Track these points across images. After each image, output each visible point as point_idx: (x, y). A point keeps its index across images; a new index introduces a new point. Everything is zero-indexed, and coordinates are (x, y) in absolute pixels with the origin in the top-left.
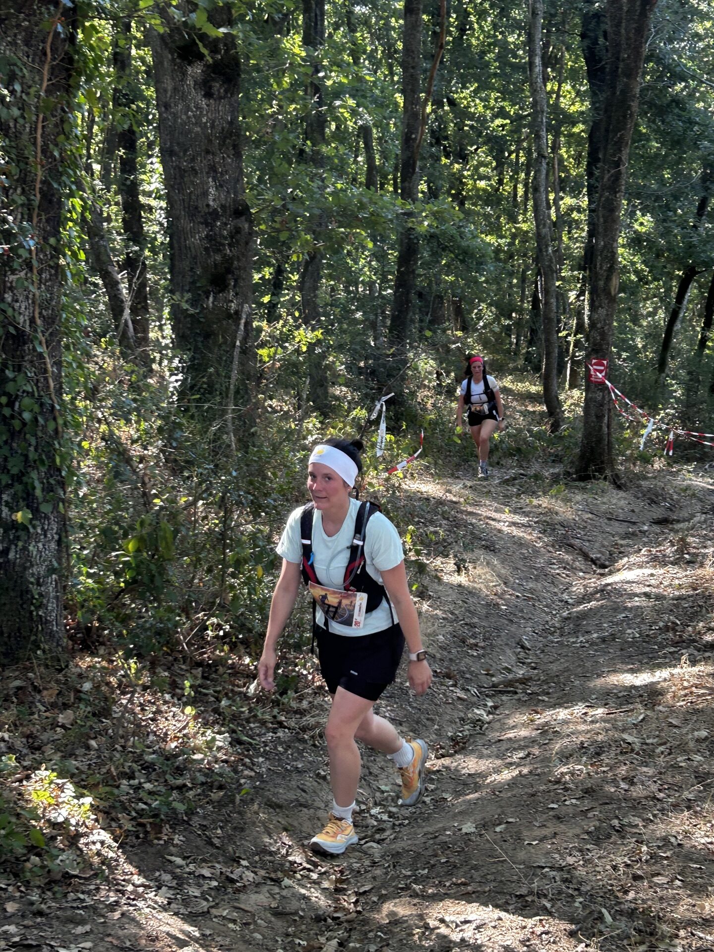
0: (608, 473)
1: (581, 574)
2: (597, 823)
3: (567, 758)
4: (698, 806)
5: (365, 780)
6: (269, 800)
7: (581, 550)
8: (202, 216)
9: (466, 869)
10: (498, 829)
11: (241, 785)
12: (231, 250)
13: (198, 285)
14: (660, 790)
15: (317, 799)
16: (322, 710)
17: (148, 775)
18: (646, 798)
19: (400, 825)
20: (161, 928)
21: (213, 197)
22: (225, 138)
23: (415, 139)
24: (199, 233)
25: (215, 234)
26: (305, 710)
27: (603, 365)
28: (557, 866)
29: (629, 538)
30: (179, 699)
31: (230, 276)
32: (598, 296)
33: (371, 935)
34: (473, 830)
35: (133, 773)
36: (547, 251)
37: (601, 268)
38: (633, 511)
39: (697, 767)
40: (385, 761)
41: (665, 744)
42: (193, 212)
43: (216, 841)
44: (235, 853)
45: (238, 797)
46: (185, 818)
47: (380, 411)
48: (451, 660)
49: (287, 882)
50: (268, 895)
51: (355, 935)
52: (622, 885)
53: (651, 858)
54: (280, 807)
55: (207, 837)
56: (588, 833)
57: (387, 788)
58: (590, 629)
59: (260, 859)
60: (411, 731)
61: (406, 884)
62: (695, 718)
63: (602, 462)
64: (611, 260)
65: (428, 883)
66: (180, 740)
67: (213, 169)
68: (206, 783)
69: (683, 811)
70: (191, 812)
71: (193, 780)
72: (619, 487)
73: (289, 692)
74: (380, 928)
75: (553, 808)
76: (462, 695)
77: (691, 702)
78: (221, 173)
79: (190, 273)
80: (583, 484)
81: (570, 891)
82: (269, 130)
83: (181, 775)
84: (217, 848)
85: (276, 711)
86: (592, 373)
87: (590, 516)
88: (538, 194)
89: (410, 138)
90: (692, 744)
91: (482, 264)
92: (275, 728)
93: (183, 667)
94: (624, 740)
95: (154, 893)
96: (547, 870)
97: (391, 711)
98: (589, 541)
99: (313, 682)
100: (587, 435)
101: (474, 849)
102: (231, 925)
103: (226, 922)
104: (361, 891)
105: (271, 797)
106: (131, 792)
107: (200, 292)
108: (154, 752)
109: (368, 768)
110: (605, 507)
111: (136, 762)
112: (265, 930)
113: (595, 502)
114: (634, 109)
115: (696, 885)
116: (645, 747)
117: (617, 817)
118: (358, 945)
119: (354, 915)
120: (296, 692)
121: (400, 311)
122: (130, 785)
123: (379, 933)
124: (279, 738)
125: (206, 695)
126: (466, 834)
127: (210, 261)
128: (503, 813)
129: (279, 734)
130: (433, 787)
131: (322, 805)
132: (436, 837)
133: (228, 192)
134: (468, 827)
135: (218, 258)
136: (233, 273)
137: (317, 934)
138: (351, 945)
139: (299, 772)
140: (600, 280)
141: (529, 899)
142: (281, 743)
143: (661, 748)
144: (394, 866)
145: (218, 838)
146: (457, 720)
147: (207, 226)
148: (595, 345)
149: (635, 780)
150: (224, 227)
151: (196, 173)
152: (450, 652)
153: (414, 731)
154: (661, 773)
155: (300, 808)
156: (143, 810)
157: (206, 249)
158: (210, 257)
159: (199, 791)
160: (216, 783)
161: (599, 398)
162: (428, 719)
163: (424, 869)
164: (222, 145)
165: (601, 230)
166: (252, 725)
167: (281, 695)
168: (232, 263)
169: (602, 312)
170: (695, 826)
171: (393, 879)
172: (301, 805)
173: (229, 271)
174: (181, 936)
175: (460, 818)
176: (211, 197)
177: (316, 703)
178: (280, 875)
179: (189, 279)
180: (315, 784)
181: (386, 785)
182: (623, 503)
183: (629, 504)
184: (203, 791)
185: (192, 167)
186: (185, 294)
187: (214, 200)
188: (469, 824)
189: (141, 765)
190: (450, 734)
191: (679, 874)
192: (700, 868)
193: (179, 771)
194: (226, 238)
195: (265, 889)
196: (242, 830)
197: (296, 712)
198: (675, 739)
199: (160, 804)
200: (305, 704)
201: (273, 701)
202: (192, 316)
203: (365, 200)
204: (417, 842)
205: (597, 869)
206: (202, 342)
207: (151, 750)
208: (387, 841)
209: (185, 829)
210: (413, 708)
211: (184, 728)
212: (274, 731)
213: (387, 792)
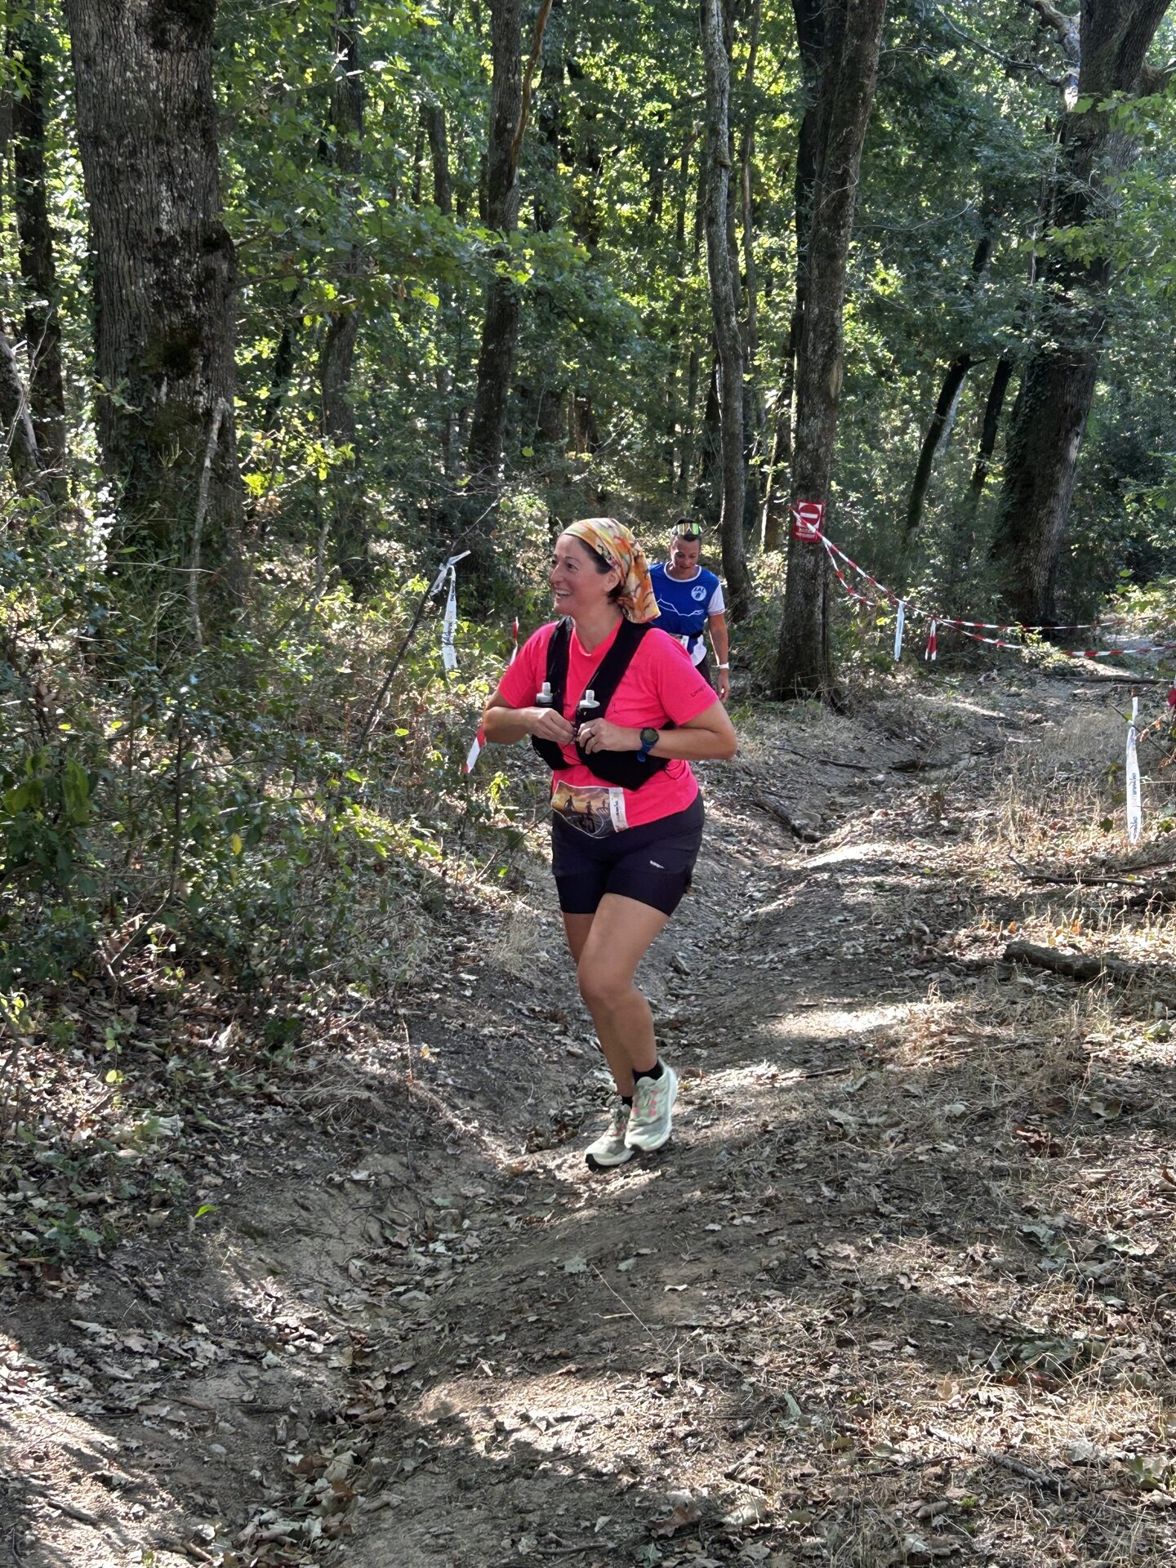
0: (823, 687)
1: (776, 851)
2: (783, 1255)
3: (740, 1149)
4: (946, 1224)
5: (409, 1189)
6: (245, 1224)
7: (775, 812)
8: (149, 249)
9: (570, 1331)
10: (623, 1266)
11: (198, 1199)
12: (198, 308)
13: (142, 364)
14: (886, 1201)
15: (326, 1220)
16: (340, 1075)
17: (39, 1185)
18: (863, 1213)
19: (464, 1261)
20: (53, 1438)
21: (168, 218)
22: (188, 118)
23: (513, 130)
24: (143, 276)
25: (171, 279)
26: (311, 1076)
27: (815, 511)
28: (716, 1324)
29: (854, 794)
30: (96, 1059)
31: (196, 351)
32: (809, 397)
33: (408, 1443)
34: (582, 1268)
35: (15, 1180)
36: (729, 322)
37: (814, 351)
38: (862, 750)
39: (946, 1162)
40: (443, 1158)
41: (897, 1124)
42: (134, 242)
43: (154, 1293)
44: (185, 1312)
45: (192, 1219)
46: (101, 1255)
47: (447, 582)
48: (559, 991)
49: (271, 1358)
50: (237, 1380)
51: (382, 1444)
52: (819, 1355)
53: (868, 1310)
54: (263, 1234)
55: (137, 1285)
56: (768, 1270)
57: (446, 1202)
58: (787, 940)
59: (228, 1322)
60: (488, 1108)
61: (469, 1359)
62: (946, 1083)
63: (813, 670)
64: (831, 338)
65: (505, 1356)
66: (97, 1127)
67: (167, 169)
68: (139, 1196)
69: (921, 1233)
70: (110, 1246)
71: (116, 1192)
72: (840, 711)
73: (286, 1045)
74: (424, 1432)
75: (713, 1231)
76: (576, 1049)
77: (942, 1058)
78: (182, 177)
79: (127, 344)
80: (781, 706)
81: (735, 1366)
82: (264, 107)
83: (97, 1184)
84: (155, 1304)
85: (262, 1076)
86: (799, 523)
87: (793, 757)
88: (715, 228)
89: (506, 130)
90: (939, 1125)
91: (622, 342)
92: (262, 1106)
93: (106, 1004)
94: (832, 1120)
95: (44, 1380)
96: (698, 1331)
97: (456, 1075)
98: (790, 798)
99: (328, 1029)
100: (790, 626)
101: (583, 1300)
102: (174, 1432)
103: (165, 1426)
104: (395, 1371)
105: (248, 1218)
106: (11, 1212)
107: (145, 377)
108: (51, 1147)
109: (415, 1169)
110: (816, 742)
111: (19, 1163)
112: (232, 1438)
113: (801, 734)
114: (869, 90)
115: (937, 1352)
116: (865, 1130)
117: (815, 1244)
118: (385, 1461)
119: (383, 1411)
120: (297, 1046)
121: (486, 417)
122: (8, 1202)
123: (421, 1441)
124: (266, 1121)
125: (144, 1051)
126: (571, 1274)
127: (163, 325)
128: (632, 1239)
129: (265, 1116)
130: (520, 1198)
131: (335, 1231)
132: (522, 1280)
133: (193, 208)
134: (575, 1264)
135: (176, 319)
136: (202, 347)
137: (318, 1444)
138: (375, 1460)
139: (299, 1177)
140: (813, 371)
141: (668, 1379)
142: (269, 1131)
143: (891, 1132)
144: (451, 1330)
145: (157, 1287)
146: (566, 1089)
147: (157, 265)
148: (803, 478)
149: (847, 1184)
150: (187, 268)
151: (139, 176)
152: (557, 978)
153: (493, 1107)
154: (888, 1172)
155: (298, 1237)
156: (29, 1242)
157: (156, 304)
158: (162, 317)
159: (126, 1210)
160: (156, 1197)
161: (810, 566)
162: (517, 1088)
163: (500, 1333)
164: (185, 128)
165: (814, 288)
166: (221, 1101)
167: (273, 1049)
168: (201, 329)
169: (816, 424)
170: (941, 1257)
171: (448, 1350)
172: (299, 1231)
173: (194, 341)
174: (87, 1451)
175: (562, 1249)
176: (164, 217)
177: (329, 1062)
178: (260, 1347)
179: (126, 355)
180: (325, 1197)
181: (444, 1197)
182: (845, 736)
183: (856, 738)
184: (134, 1211)
185: (132, 166)
186: (119, 380)
187: (169, 222)
188: (577, 1258)
189: (28, 1168)
190: (552, 1112)
191: (912, 1336)
192: (946, 1326)
193: (94, 1178)
194: (190, 287)
195: (234, 1370)
196: (198, 1273)
197: (295, 1079)
198: (912, 1116)
199: (59, 1232)
200: (311, 1065)
201: (257, 1061)
202: (132, 416)
203: (424, 228)
204: (490, 1290)
205: (781, 1329)
206: (149, 461)
207: (46, 1143)
208: (442, 1289)
209: (101, 1274)
210: (493, 1069)
211: (104, 1105)
212: (259, 1110)
213: (445, 1208)
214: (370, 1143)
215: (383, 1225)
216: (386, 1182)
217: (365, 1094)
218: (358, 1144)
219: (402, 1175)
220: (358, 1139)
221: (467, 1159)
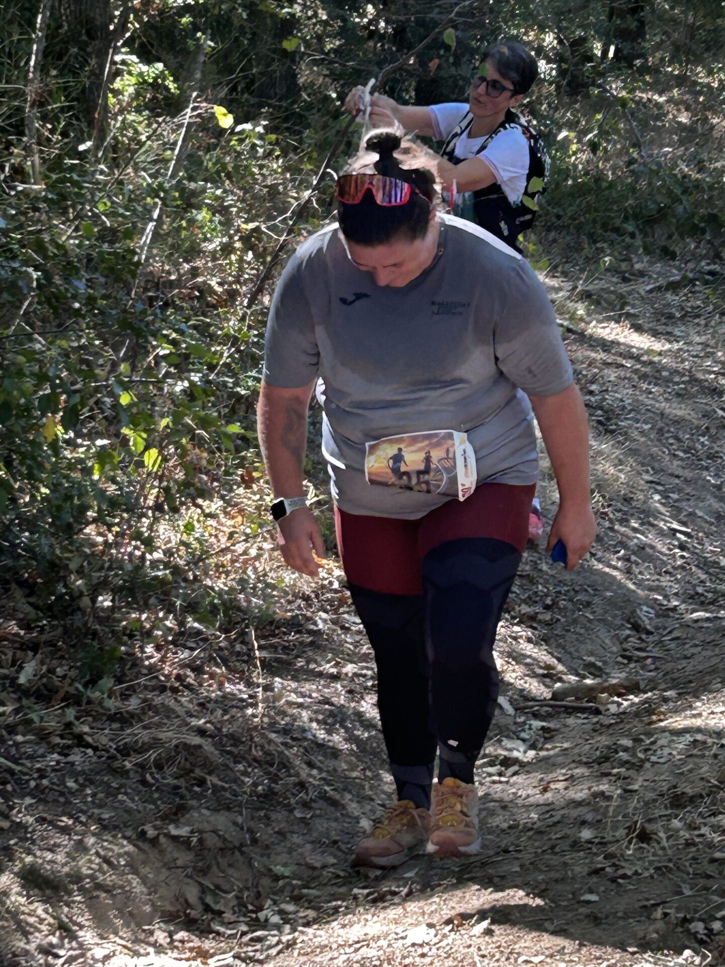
5: (242, 853)
16: (168, 717)
26: (132, 715)
34: (428, 937)
40: (289, 821)
54: (53, 885)
57: (287, 871)
73: (105, 680)
75: (590, 902)
85: (71, 713)
92: (69, 747)
105: (37, 866)
109: (251, 831)
120: (119, 680)
124: (72, 764)
126: (414, 943)
129: (71, 758)
142: (75, 775)
166: (20, 738)
167: (92, 682)
177: (156, 702)
181: (285, 865)
197: (112, 718)
200: (134, 704)
201: (68, 696)
212: (64, 751)
213: (284, 877)
214: (198, 797)
215: (204, 890)
216: (212, 841)
217: (196, 740)
218: (182, 797)
219: (233, 834)
220: (183, 791)
221: (321, 826)
